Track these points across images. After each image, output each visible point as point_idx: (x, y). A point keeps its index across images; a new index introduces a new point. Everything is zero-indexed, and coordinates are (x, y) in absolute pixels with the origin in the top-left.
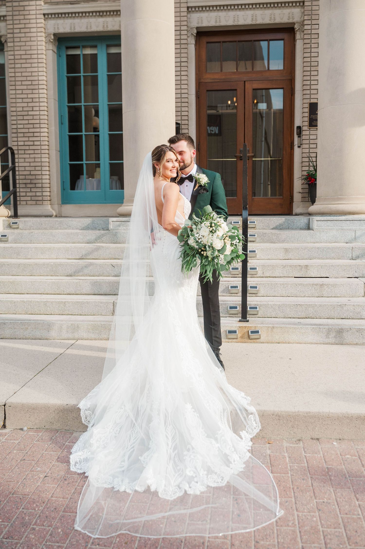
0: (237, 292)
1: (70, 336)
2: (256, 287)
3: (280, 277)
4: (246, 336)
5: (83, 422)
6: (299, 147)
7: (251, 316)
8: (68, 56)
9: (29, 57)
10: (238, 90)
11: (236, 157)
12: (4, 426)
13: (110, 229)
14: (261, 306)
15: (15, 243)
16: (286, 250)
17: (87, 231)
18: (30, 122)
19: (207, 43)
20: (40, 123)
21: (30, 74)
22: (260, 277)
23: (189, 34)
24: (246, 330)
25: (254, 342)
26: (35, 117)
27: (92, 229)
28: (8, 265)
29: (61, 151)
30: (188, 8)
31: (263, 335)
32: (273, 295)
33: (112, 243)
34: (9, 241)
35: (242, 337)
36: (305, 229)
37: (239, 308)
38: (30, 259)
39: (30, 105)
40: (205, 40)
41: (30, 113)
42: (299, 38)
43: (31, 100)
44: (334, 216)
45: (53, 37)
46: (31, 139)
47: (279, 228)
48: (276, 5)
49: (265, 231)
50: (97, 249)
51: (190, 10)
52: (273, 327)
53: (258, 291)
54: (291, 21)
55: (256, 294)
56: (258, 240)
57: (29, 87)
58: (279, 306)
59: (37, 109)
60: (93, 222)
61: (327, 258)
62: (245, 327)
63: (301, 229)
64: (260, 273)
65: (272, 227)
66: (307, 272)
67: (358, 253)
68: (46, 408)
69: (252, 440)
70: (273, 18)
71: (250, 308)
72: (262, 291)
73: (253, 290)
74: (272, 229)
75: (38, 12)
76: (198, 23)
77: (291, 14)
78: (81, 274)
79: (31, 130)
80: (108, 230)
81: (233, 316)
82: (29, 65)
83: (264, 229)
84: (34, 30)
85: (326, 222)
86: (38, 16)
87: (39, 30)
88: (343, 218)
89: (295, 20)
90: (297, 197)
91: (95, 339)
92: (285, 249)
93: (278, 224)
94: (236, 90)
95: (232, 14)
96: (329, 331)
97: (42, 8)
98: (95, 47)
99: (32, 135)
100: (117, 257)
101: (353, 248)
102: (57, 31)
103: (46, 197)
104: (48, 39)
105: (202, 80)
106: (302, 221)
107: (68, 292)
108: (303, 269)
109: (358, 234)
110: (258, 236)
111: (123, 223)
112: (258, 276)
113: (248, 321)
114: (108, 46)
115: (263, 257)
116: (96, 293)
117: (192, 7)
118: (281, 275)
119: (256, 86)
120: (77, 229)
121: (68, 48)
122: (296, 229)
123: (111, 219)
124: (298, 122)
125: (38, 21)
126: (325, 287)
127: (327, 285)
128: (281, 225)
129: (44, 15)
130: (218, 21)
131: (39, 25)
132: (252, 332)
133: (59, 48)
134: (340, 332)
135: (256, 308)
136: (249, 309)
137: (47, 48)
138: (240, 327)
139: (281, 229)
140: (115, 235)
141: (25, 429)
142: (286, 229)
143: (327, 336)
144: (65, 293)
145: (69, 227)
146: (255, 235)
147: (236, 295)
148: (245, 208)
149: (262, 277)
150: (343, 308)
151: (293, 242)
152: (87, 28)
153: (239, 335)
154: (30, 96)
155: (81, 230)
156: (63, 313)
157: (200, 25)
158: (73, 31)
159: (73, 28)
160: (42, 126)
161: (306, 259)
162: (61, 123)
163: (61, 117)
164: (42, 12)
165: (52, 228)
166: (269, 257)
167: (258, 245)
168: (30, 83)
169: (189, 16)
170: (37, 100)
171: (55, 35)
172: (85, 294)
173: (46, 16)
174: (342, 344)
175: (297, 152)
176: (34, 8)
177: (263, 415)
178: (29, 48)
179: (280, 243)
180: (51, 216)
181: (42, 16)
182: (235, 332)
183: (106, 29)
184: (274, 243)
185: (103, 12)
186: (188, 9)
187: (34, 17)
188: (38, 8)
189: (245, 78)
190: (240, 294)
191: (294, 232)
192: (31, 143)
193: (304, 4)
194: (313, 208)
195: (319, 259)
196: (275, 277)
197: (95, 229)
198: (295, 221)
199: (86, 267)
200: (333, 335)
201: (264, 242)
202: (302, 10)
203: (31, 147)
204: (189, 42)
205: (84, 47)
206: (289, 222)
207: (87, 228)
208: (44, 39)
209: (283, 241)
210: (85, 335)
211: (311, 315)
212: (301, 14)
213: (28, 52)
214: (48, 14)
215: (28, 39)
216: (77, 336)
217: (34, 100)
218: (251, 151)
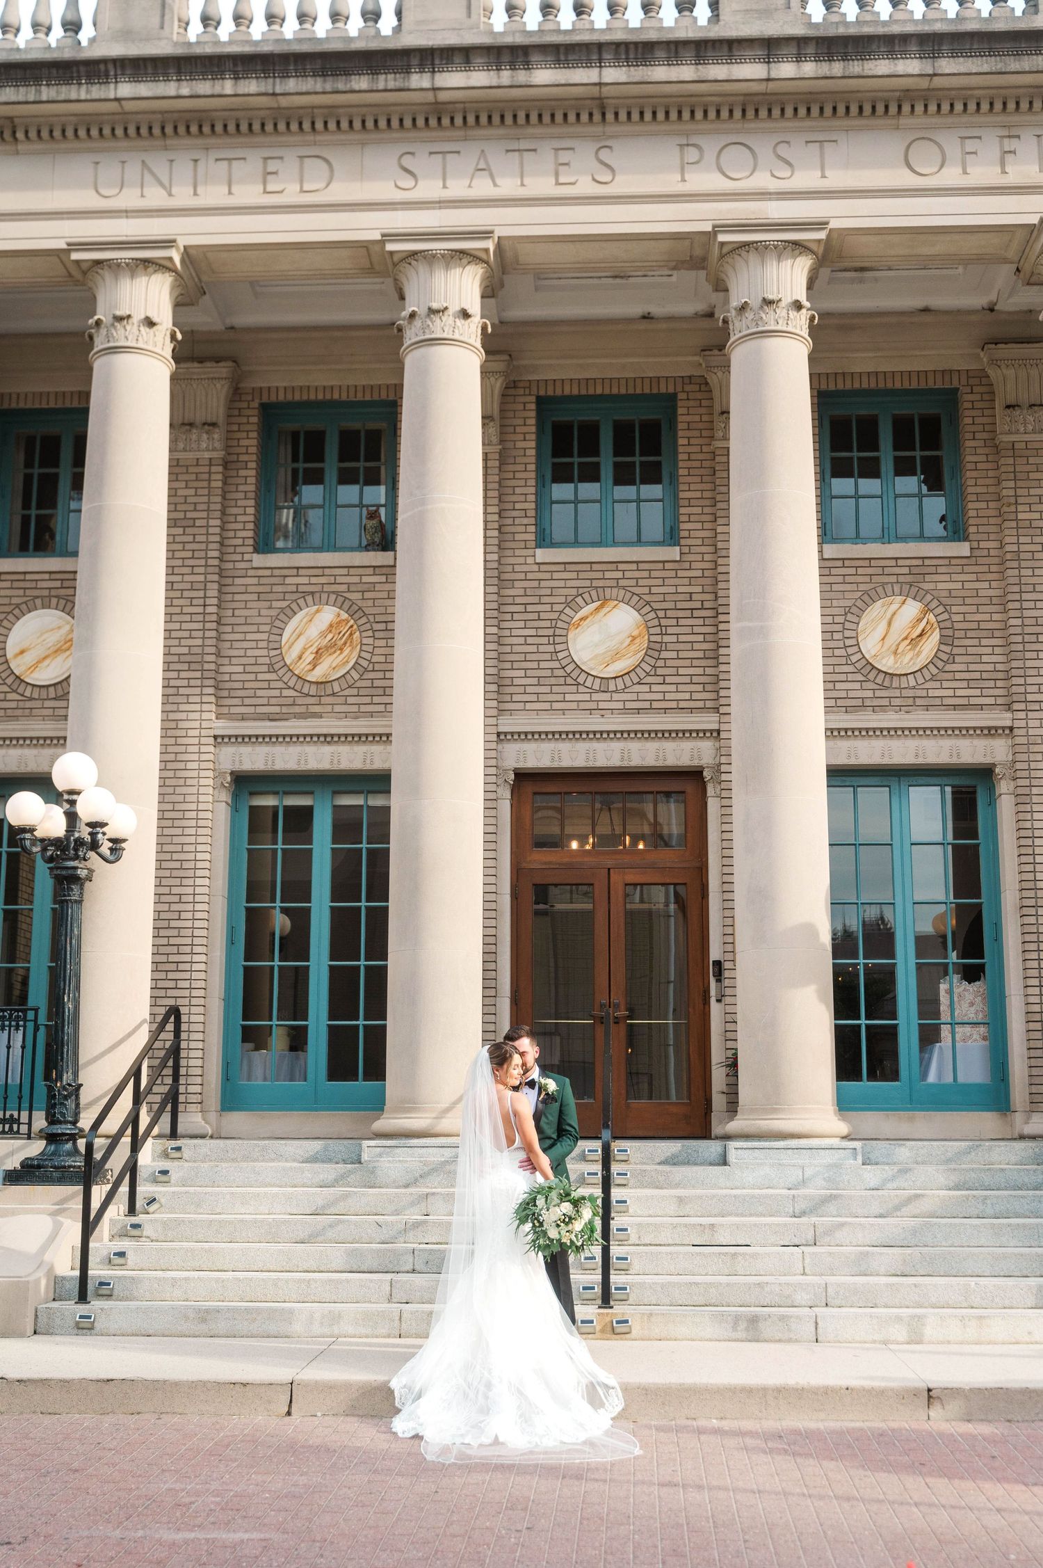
0: (594, 1267)
1: (326, 1331)
2: (626, 1259)
3: (669, 1245)
4: (609, 1329)
5: (397, 1404)
6: (719, 1001)
7: (617, 1303)
8: (251, 808)
9: (180, 815)
10: (596, 886)
11: (593, 1017)
12: (289, 1413)
13: (363, 1160)
14: (632, 1285)
15: (184, 1186)
16: (681, 1200)
17: (317, 1165)
18: (172, 941)
19: (535, 793)
20: (192, 945)
21: (179, 848)
22: (634, 1245)
23: (500, 781)
24: (608, 1319)
25: (622, 1339)
26: (183, 932)
27: (323, 1162)
28: (190, 1222)
29: (227, 1000)
30: (498, 734)
31: (636, 1327)
32: (655, 1272)
33: (365, 1186)
34: (172, 1181)
35: (602, 1331)
36: (718, 1165)
37: (598, 1290)
38: (220, 1214)
39: (174, 907)
40: (529, 788)
41: (173, 924)
42: (713, 794)
43: (176, 899)
44: (766, 1141)
45: (229, 779)
46: (171, 975)
47: (672, 1161)
48: (667, 735)
49: (644, 1167)
50: (345, 1197)
51: (502, 737)
52: (651, 1314)
53: (629, 1264)
54: (696, 763)
55: (625, 1270)
56: (631, 1182)
57: (175, 873)
58: (663, 1286)
59: (189, 915)
60: (326, 1149)
61: (751, 1215)
62: (608, 1314)
63: (711, 1164)
64: (633, 1239)
65: (658, 1160)
66: (713, 1235)
67: (803, 1207)
68: (347, 1386)
69: (613, 1419)
70: (661, 758)
71: (616, 1289)
72: (636, 1266)
73: (621, 1265)
74: (659, 1164)
75: (204, 733)
76: (518, 761)
77: (696, 751)
78: (320, 1239)
79: (172, 958)
80: (360, 1163)
81: (588, 1302)
82: (179, 831)
83: (645, 1163)
84: (195, 765)
85: (751, 1151)
86: (203, 740)
87: (204, 765)
88: (781, 1144)
89: (704, 762)
90: (718, 1101)
91: (367, 1337)
92: (678, 1197)
93: (669, 1154)
94: (592, 884)
95: (582, 747)
96: (737, 1319)
97: (213, 725)
98: (312, 793)
99: (173, 967)
100: (380, 1210)
101: (794, 1196)
102: (237, 767)
103: (195, 1096)
104: (219, 781)
105: (524, 865)
106: (712, 1150)
107: (306, 1268)
108: (706, 1231)
109: (808, 1172)
110: (631, 1176)
111: (388, 1150)
112: (630, 1242)
113: (612, 1307)
114: (335, 793)
115: (639, 1212)
116: (354, 1269)
117: (506, 734)
118: (670, 1242)
119: (631, 878)
120: (294, 1160)
121: (252, 794)
122: (702, 1164)
123: (366, 1143)
124: (715, 953)
125: (203, 749)
126: (740, 1258)
127: (744, 1254)
128: (674, 1156)
129: (215, 737)
130: (556, 759)
131: (204, 757)
132: (618, 1322)
133: (236, 796)
134: (754, 1320)
135: (625, 1289)
136: (613, 1291)
137: (216, 799)
138: (599, 1314)
139: (675, 1164)
140: (373, 1172)
141: (319, 1414)
142: (685, 1164)
143: (735, 1328)
144: (300, 1269)
145: (280, 1157)
146: (626, 1174)
147: (592, 1272)
148: (606, 1126)
149: (638, 1245)
150: (763, 1288)
151: (694, 1187)
152: (299, 762)
153: (598, 1328)
154: (175, 890)
155: (303, 1162)
156: (306, 1300)
157: (521, 765)
158: (269, 767)
159: (270, 763)
160: (196, 949)
161: (715, 1216)
162: (231, 941)
163: (231, 930)
164: (212, 733)
165: (246, 1158)
166: (651, 1212)
167: (632, 1191)
168: (177, 865)
169: (500, 747)
170: (190, 898)
171: (232, 773)
172: (336, 1272)
173: (219, 740)
174: (757, 1341)
175: (715, 1009)
176: (197, 724)
177: (626, 1389)
178: (181, 798)
179: (671, 1188)
180: (203, 1137)
181: (211, 740)
182: (592, 1322)
183: (335, 767)
184: (661, 1188)
185: (332, 736)
186: (498, 736)
187: (196, 741)
188: (204, 724)
189: (609, 863)
190: (600, 1271)
191: (695, 1168)
192: (172, 984)
193: (719, 734)
194: (734, 1126)
195: (737, 1215)
196: (660, 1245)
197: (330, 1161)
198: (701, 1150)
199: (330, 1226)
200: (743, 1325)
201: (643, 1186)
202: (717, 744)
203: (170, 993)
204: (499, 796)
205: (286, 793)
206: (690, 1151)
207: (314, 1159)
208: (211, 782)
209: (677, 1186)
210: (351, 1330)
211: (713, 1301)
212: (714, 751)
213: (178, 807)
214: (223, 737)
215: (181, 782)
216: (336, 1332)
217: (184, 899)
218: (623, 1007)
